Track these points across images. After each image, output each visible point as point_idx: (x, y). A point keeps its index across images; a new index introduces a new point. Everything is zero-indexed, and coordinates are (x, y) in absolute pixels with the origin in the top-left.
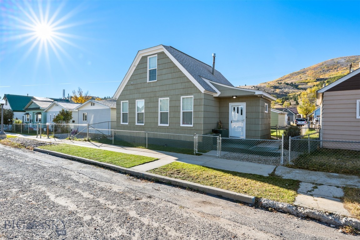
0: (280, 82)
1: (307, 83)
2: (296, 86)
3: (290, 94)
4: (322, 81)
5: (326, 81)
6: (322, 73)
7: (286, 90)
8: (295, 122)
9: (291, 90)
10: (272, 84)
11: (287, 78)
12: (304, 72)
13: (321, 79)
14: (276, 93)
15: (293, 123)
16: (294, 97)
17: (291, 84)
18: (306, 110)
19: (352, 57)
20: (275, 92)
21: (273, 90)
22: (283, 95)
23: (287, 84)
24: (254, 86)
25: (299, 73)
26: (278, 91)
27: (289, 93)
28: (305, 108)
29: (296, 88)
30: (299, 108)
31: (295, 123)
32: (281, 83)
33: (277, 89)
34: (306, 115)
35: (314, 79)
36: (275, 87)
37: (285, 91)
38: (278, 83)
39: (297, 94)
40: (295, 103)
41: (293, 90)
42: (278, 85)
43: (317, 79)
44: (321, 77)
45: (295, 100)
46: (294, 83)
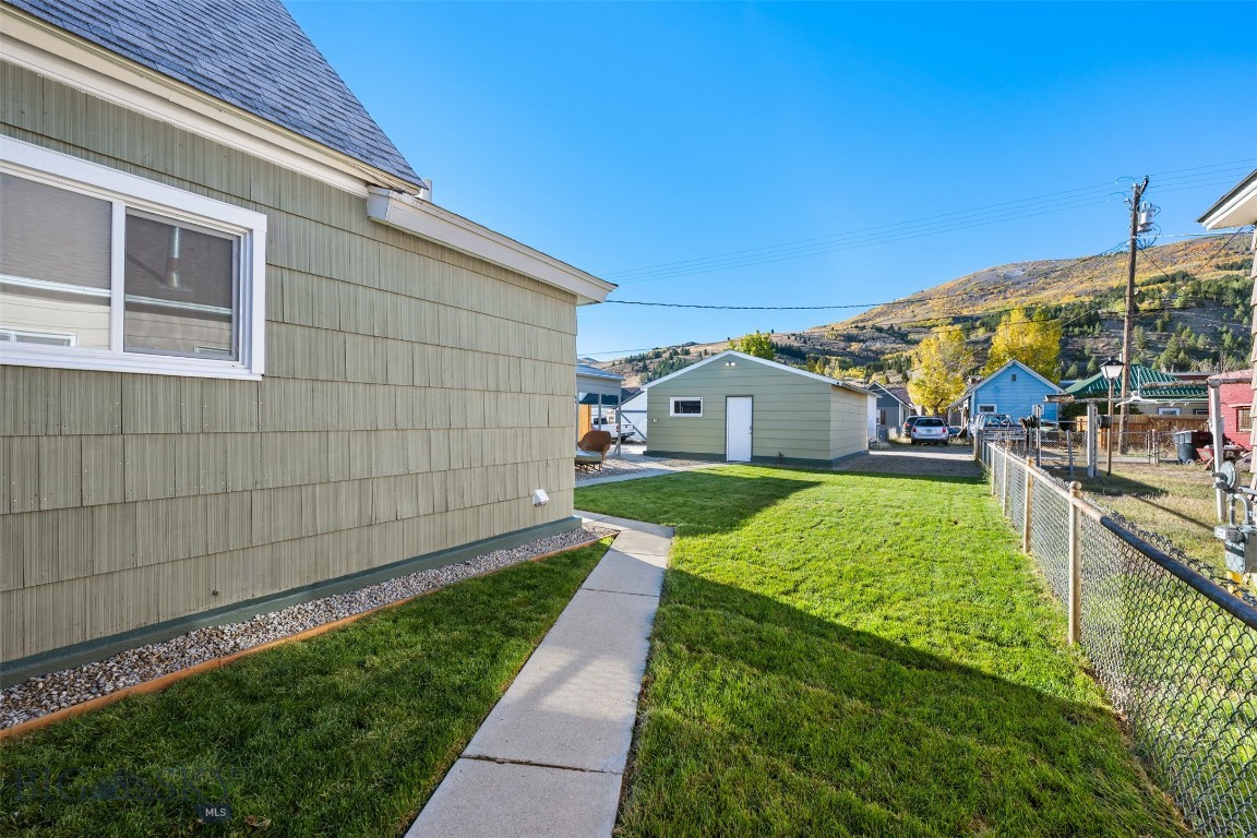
0: (860, 325)
1: (930, 327)
2: (902, 337)
3: (887, 357)
4: (969, 324)
5: (978, 324)
6: (967, 304)
7: (877, 345)
8: (904, 430)
9: (888, 346)
10: (841, 329)
11: (878, 315)
12: (922, 301)
13: (965, 319)
14: (852, 354)
15: (899, 431)
16: (896, 363)
17: (889, 329)
18: (936, 392)
19: (1042, 263)
20: (848, 350)
21: (842, 345)
22: (868, 358)
23: (880, 330)
24: (794, 335)
25: (910, 302)
26: (855, 347)
27: (883, 353)
28: (933, 386)
29: (902, 339)
30: (915, 388)
31: (903, 435)
32: (864, 327)
33: (853, 343)
34: (936, 407)
35: (948, 318)
36: (850, 339)
37: (874, 348)
38: (857, 327)
39: (905, 354)
40: (899, 378)
41: (894, 345)
42: (855, 332)
43: (954, 318)
44: (965, 313)
45: (900, 371)
46: (896, 328)
